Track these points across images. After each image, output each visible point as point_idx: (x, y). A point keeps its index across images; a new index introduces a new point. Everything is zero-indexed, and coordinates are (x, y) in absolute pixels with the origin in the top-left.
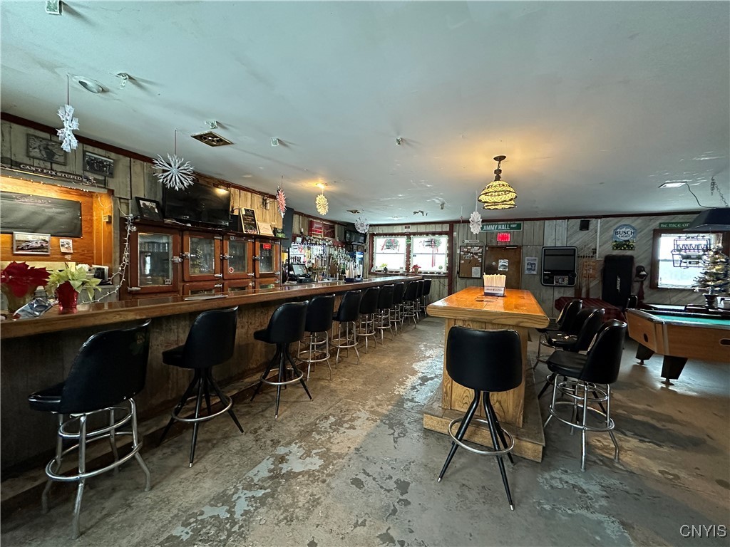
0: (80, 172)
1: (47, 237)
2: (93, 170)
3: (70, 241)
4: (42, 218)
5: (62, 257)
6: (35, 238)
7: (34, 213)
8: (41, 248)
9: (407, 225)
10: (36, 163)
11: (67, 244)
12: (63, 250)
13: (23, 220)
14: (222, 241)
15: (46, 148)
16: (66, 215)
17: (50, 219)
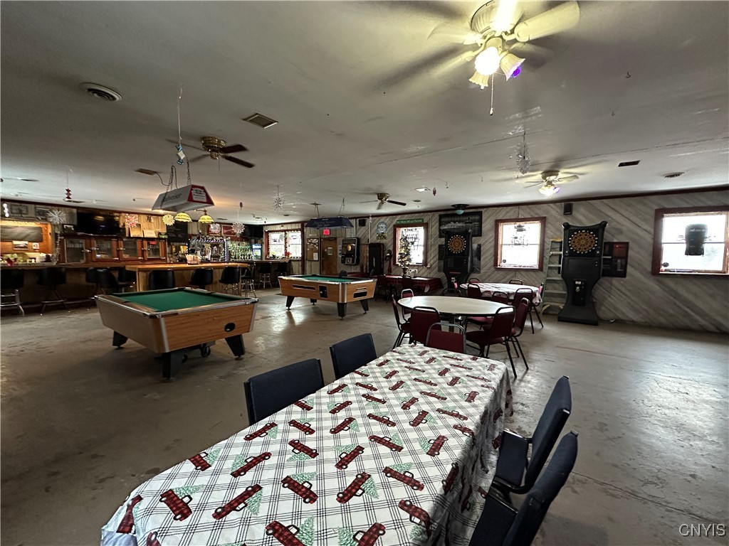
0: (33, 216)
1: (27, 243)
2: (40, 215)
3: (38, 244)
4: (23, 235)
5: (34, 251)
6: (22, 243)
7: (21, 233)
8: (25, 247)
9: (282, 224)
10: (16, 215)
11: (36, 245)
12: (34, 248)
13: (17, 236)
14: (117, 241)
15: (19, 209)
16: (35, 233)
17: (28, 235)
